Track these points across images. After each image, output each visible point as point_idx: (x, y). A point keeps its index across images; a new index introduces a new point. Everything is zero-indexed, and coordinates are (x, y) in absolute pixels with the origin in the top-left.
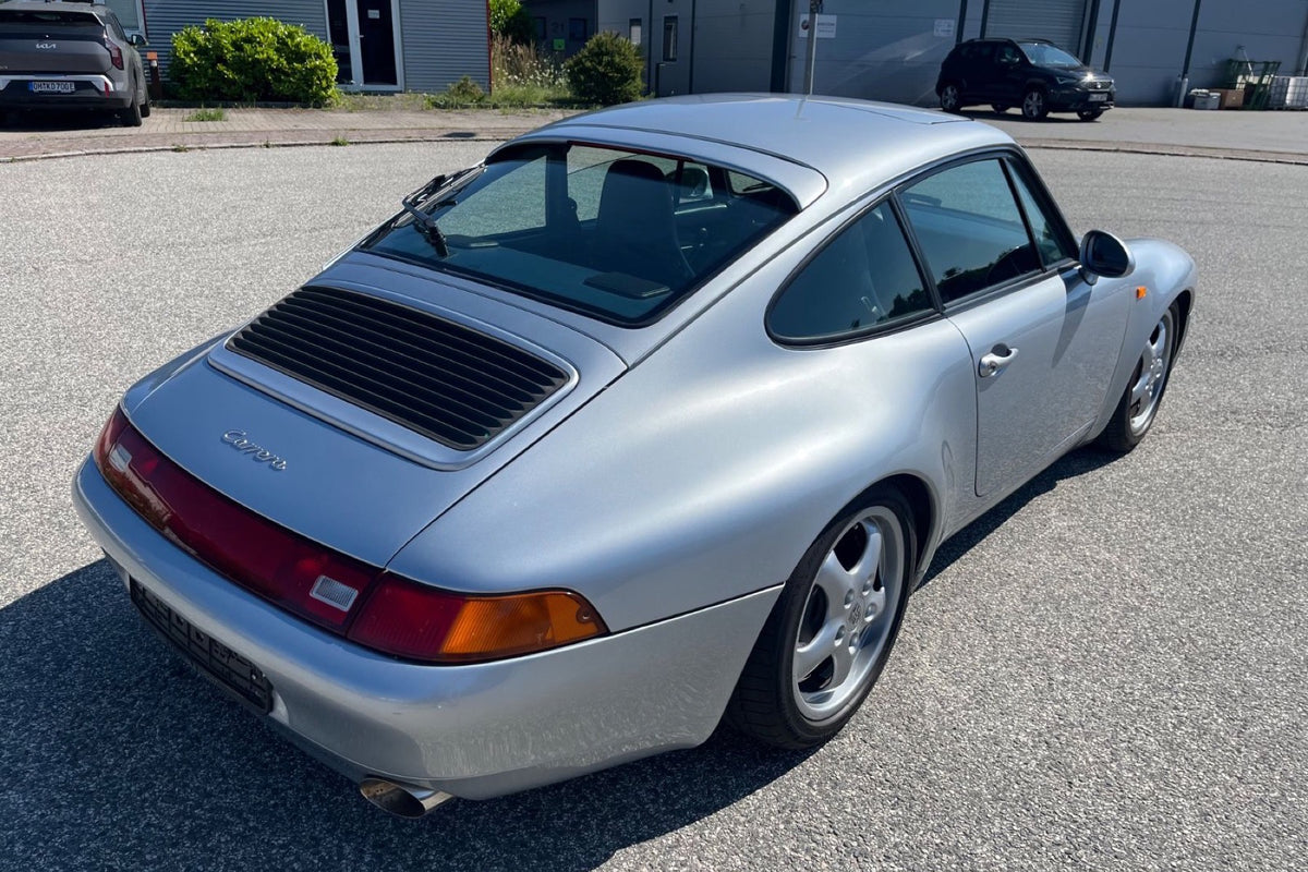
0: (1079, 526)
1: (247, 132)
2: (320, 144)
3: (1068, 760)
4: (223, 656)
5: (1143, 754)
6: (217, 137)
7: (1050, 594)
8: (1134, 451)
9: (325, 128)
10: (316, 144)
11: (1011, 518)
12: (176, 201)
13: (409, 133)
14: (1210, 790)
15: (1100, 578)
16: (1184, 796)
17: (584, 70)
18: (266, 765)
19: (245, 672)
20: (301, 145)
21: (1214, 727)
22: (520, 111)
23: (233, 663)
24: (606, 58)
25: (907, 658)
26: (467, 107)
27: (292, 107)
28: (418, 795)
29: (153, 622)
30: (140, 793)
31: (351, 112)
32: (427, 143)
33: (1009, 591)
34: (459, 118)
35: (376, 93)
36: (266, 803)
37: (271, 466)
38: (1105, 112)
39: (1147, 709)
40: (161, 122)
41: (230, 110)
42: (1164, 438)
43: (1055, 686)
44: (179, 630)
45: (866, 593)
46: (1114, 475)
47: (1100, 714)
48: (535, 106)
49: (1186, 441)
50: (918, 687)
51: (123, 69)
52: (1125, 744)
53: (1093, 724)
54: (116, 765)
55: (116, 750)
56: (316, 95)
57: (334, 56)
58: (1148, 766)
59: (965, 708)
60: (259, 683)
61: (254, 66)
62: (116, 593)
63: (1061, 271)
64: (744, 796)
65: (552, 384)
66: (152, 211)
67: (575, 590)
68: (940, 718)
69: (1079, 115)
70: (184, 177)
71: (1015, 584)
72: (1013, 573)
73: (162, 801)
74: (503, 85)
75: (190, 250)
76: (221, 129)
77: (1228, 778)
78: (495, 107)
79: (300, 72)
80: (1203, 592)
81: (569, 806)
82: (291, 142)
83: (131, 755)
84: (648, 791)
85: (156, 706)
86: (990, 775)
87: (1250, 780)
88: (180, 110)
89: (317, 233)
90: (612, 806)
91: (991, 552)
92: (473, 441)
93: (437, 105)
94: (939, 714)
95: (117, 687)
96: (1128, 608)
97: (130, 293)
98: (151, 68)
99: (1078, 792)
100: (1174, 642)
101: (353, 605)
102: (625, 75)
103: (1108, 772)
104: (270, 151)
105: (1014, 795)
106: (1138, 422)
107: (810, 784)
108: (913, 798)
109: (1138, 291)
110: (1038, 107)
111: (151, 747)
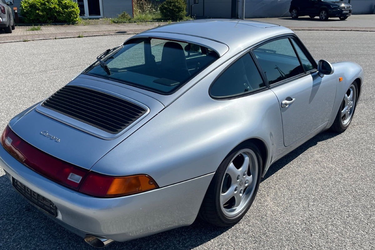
0: (323, 156)
1: (48, 34)
2: (74, 37)
3: (311, 228)
4: (42, 200)
5: (336, 226)
6: (38, 36)
7: (312, 178)
8: (345, 132)
9: (75, 31)
10: (72, 37)
11: (301, 154)
12: (25, 59)
13: (104, 32)
14: (357, 236)
15: (329, 172)
16: (348, 238)
17: (165, 8)
18: (56, 237)
19: (49, 205)
20: (67, 38)
21: (360, 217)
22: (144, 23)
23: (45, 202)
24: (172, 4)
25: (263, 199)
26: (125, 22)
27: (64, 24)
28: (102, 240)
29: (19, 192)
30: (16, 246)
31: (85, 26)
32: (111, 36)
33: (298, 178)
34: (122, 26)
35: (93, 19)
36: (56, 248)
37: (55, 141)
38: (348, 17)
39: (339, 212)
40: (19, 31)
41: (43, 26)
42: (355, 127)
43: (310, 206)
44: (28, 193)
45: (244, 177)
46: (337, 140)
47: (323, 214)
48: (149, 21)
49: (362, 128)
50: (266, 208)
51: (5, 14)
52: (330, 223)
53: (321, 217)
54: (8, 238)
55: (9, 234)
56: (72, 20)
57: (79, 7)
58: (337, 229)
59: (280, 214)
60: (53, 208)
61: (50, 11)
62: (7, 186)
63: (311, 73)
64: (207, 241)
65: (141, 113)
66: (17, 63)
67: (148, 175)
68: (272, 217)
69: (340, 18)
70: (27, 50)
71: (300, 175)
72: (300, 172)
73: (23, 248)
74: (137, 14)
75: (30, 75)
76: (40, 33)
77: (363, 232)
78: (135, 22)
79: (67, 12)
80: (362, 176)
81: (152, 246)
82: (64, 37)
83: (13, 235)
84: (177, 241)
85: (21, 220)
86: (286, 233)
87: (370, 233)
88: (25, 27)
89: (73, 68)
90: (165, 246)
91: (293, 165)
92: (117, 131)
93: (114, 22)
94: (271, 215)
95: (8, 215)
96: (336, 181)
97: (9, 91)
98: (15, 13)
99: (314, 237)
100: (350, 192)
101: (81, 181)
102: (180, 9)
103: (324, 231)
104: (57, 40)
105: (293, 239)
106: (346, 122)
107: (228, 238)
108: (261, 241)
109: (340, 79)
110: (325, 16)
111: (19, 232)
